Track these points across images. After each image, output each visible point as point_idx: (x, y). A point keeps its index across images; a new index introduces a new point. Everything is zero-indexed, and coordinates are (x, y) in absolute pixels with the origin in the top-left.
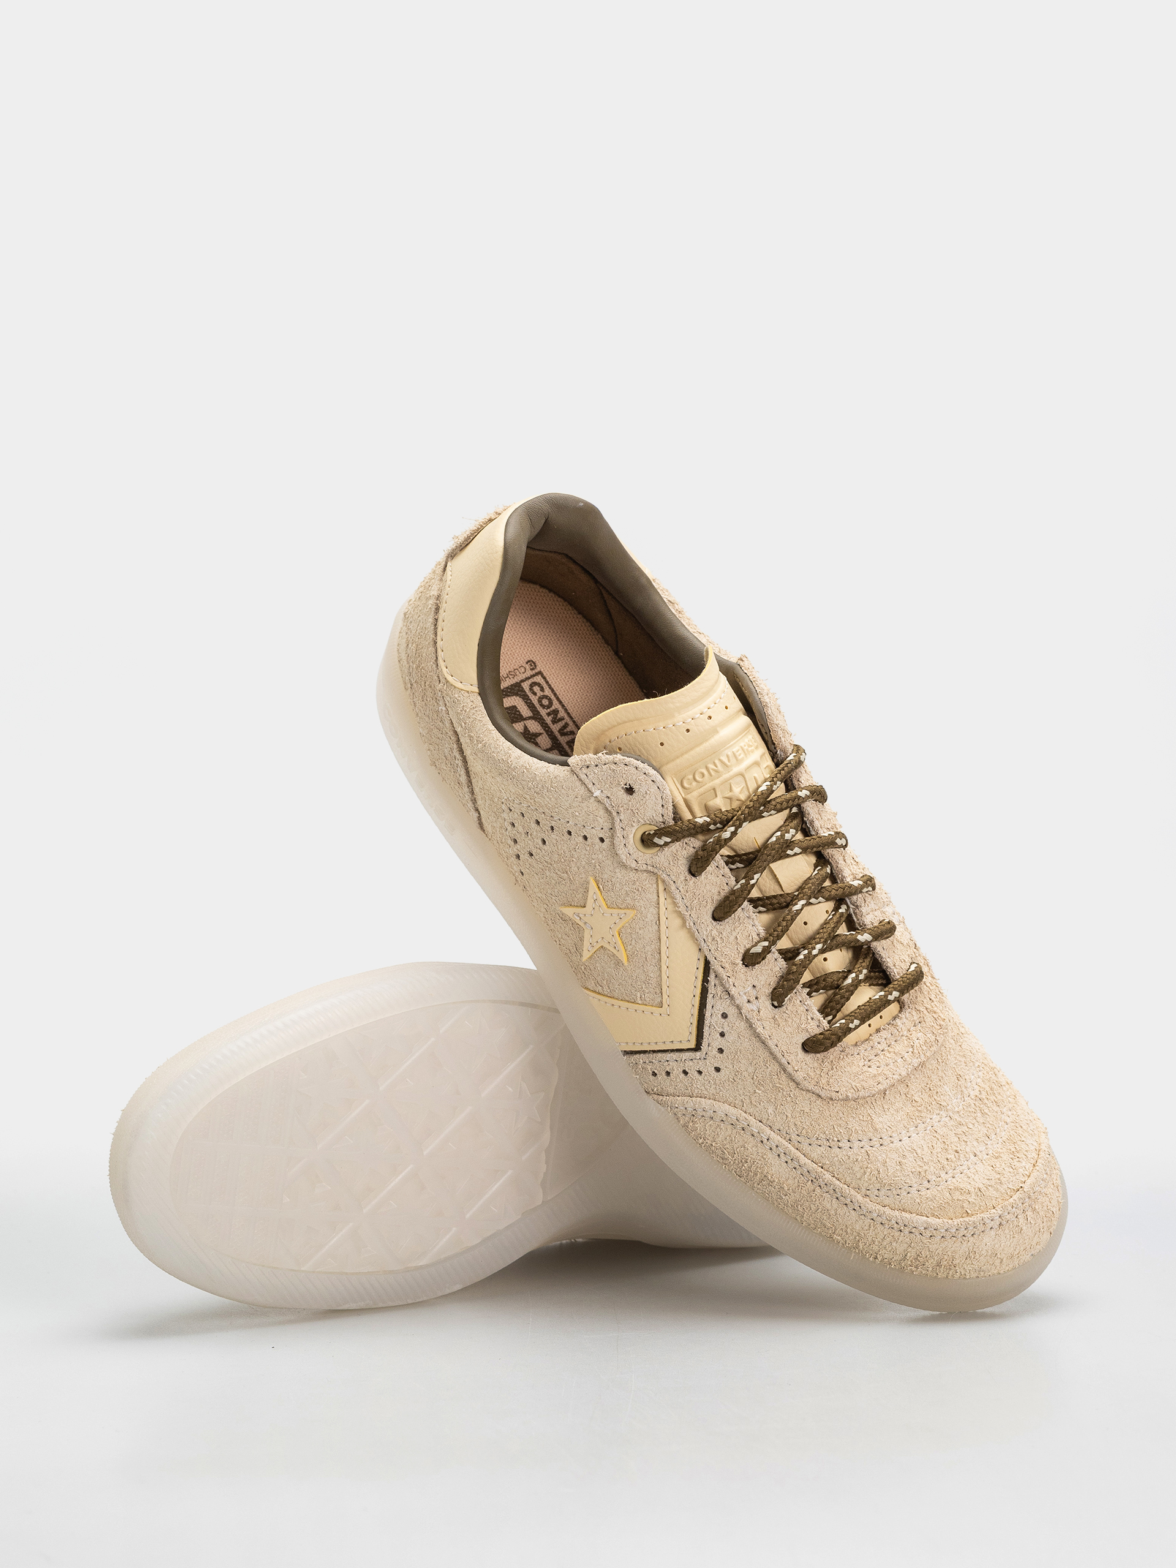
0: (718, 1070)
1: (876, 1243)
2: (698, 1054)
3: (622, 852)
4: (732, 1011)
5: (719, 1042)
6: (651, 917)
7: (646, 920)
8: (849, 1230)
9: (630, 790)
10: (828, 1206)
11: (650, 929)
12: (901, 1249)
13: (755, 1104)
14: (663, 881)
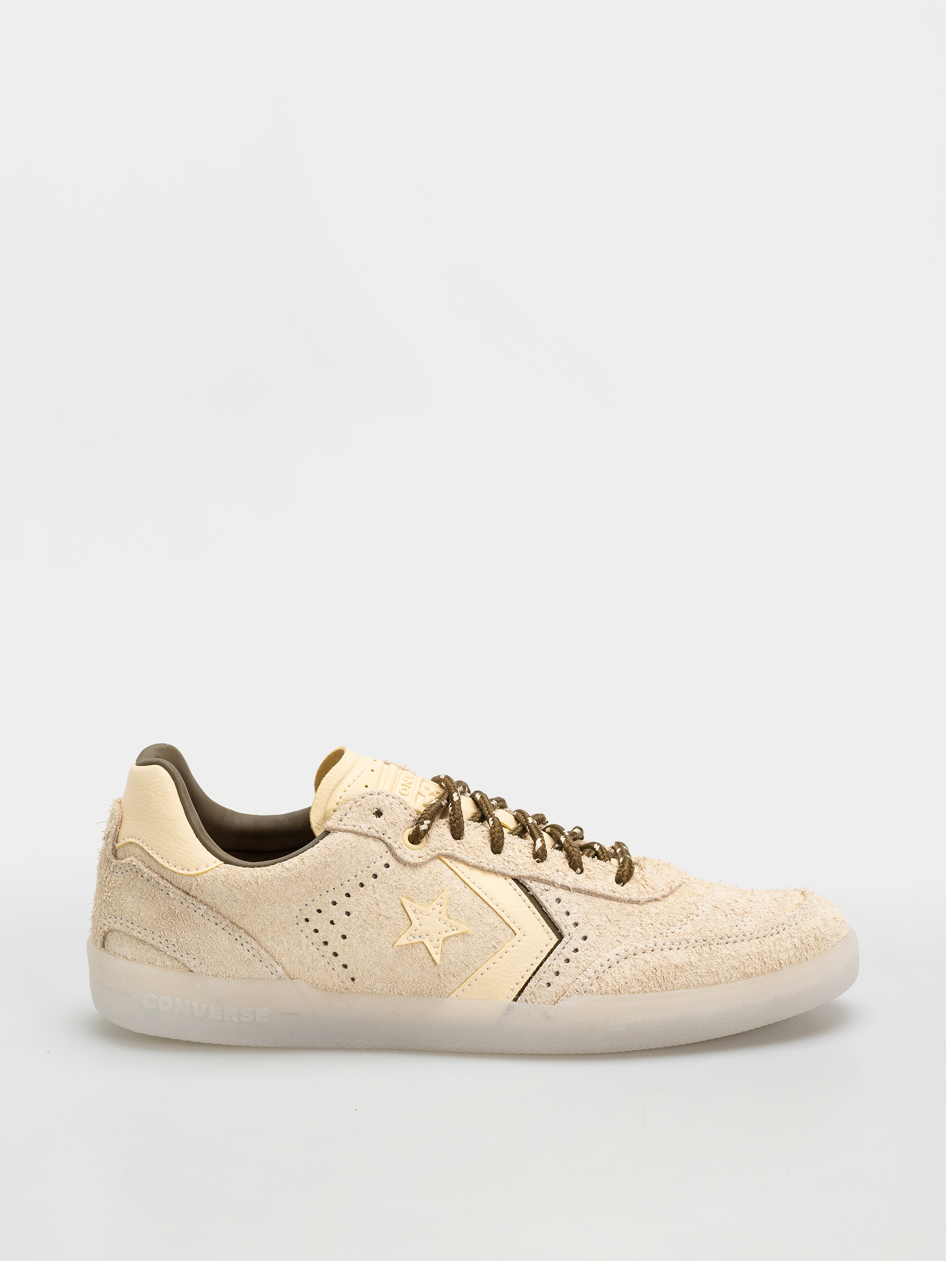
0: (585, 938)
1: (773, 952)
2: (564, 939)
3: (407, 858)
4: (561, 893)
5: (570, 921)
6: (459, 886)
7: (457, 891)
8: (751, 957)
9: (379, 814)
10: (727, 952)
11: (465, 894)
12: (788, 944)
13: (626, 935)
14: (447, 856)
